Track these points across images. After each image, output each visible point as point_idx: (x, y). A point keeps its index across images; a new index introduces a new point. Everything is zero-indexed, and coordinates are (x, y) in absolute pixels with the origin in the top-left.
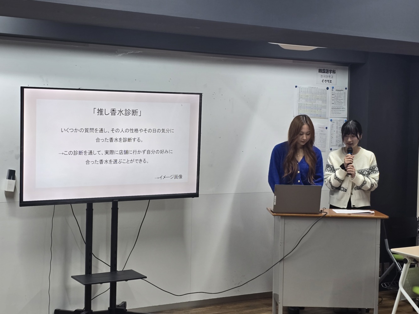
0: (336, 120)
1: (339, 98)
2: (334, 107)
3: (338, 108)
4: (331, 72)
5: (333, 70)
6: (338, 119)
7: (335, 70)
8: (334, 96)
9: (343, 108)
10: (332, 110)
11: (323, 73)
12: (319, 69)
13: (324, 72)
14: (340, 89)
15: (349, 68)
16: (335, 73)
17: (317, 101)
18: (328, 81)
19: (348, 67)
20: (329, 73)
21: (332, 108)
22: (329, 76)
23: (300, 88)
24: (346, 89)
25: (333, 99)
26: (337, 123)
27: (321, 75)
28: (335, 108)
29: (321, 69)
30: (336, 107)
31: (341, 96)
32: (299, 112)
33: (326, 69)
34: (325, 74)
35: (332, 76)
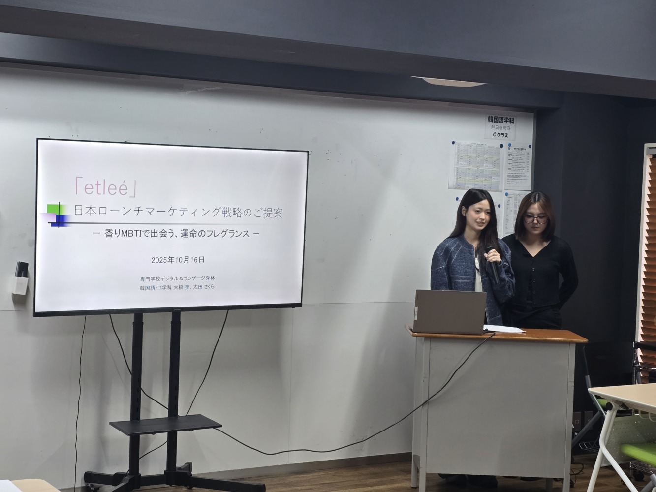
0: (514, 194)
1: (519, 161)
2: (511, 174)
4: (506, 122)
5: (511, 118)
6: (518, 192)
7: (513, 119)
8: (511, 157)
9: (525, 176)
11: (494, 122)
13: (497, 121)
14: (520, 148)
15: (534, 115)
18: (503, 134)
20: (504, 123)
21: (508, 176)
22: (504, 127)
23: (459, 145)
24: (530, 146)
25: (510, 162)
26: (516, 199)
27: (492, 126)
29: (492, 117)
30: (515, 175)
31: (522, 158)
32: (457, 181)
33: (499, 117)
34: (498, 124)
35: (509, 127)
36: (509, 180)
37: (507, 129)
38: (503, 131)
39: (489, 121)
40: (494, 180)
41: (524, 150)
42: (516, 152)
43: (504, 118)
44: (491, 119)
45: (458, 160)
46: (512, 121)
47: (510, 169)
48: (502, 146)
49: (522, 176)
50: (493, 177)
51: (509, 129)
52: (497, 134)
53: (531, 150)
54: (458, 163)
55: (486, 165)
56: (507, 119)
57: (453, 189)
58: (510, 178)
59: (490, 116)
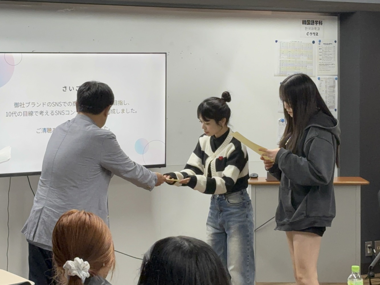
0: (324, 78)
1: (327, 53)
2: (322, 63)
3: (326, 65)
4: (317, 24)
5: (320, 21)
6: (328, 77)
7: (322, 21)
8: (321, 50)
9: (332, 64)
10: (319, 67)
11: (307, 24)
12: (303, 21)
13: (309, 24)
14: (328, 43)
15: (338, 19)
16: (322, 24)
17: (301, 57)
18: (314, 33)
19: (337, 17)
20: (315, 25)
21: (320, 65)
22: (315, 28)
23: (280, 43)
24: (335, 42)
25: (321, 54)
26: (326, 82)
27: (306, 28)
28: (323, 65)
29: (305, 21)
30: (324, 63)
31: (330, 50)
32: (280, 70)
33: (310, 20)
34: (310, 26)
35: (319, 28)
36: (320, 68)
37: (317, 29)
38: (314, 31)
39: (303, 24)
40: (309, 68)
41: (331, 45)
42: (325, 46)
43: (314, 21)
44: (304, 22)
45: (280, 55)
46: (321, 23)
47: (321, 59)
48: (314, 42)
49: (330, 64)
50: (307, 66)
51: (319, 29)
52: (310, 33)
53: (336, 45)
54: (280, 56)
55: (302, 57)
56: (317, 22)
57: (278, 76)
58: (321, 66)
59: (304, 20)
